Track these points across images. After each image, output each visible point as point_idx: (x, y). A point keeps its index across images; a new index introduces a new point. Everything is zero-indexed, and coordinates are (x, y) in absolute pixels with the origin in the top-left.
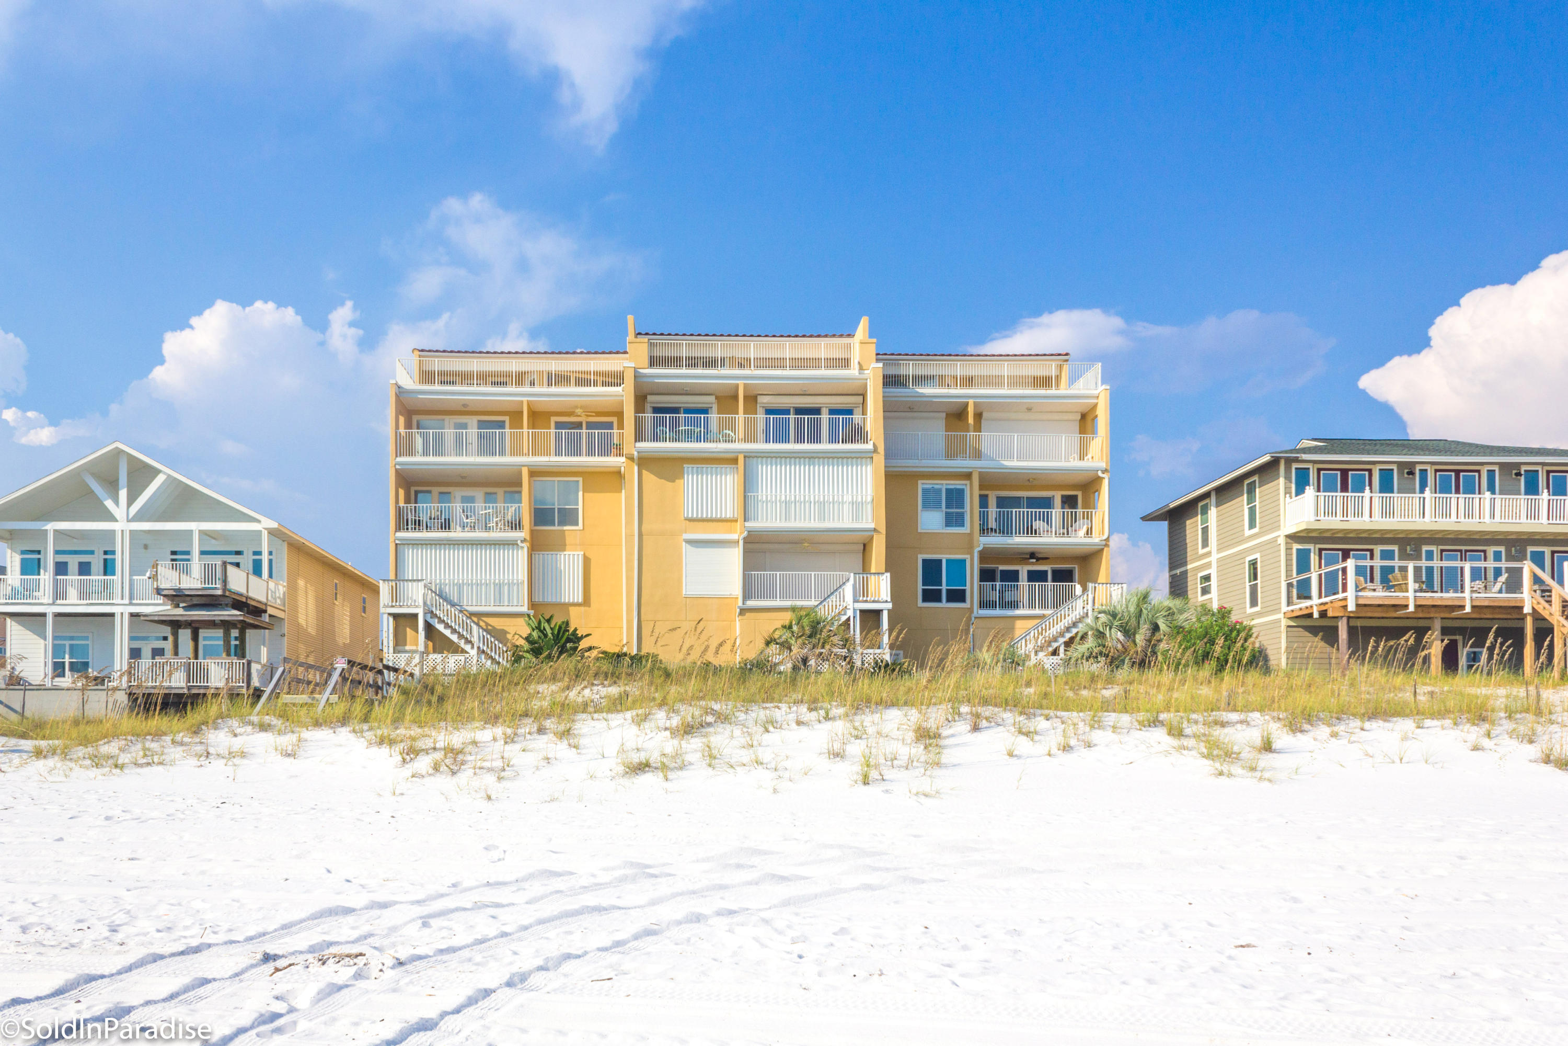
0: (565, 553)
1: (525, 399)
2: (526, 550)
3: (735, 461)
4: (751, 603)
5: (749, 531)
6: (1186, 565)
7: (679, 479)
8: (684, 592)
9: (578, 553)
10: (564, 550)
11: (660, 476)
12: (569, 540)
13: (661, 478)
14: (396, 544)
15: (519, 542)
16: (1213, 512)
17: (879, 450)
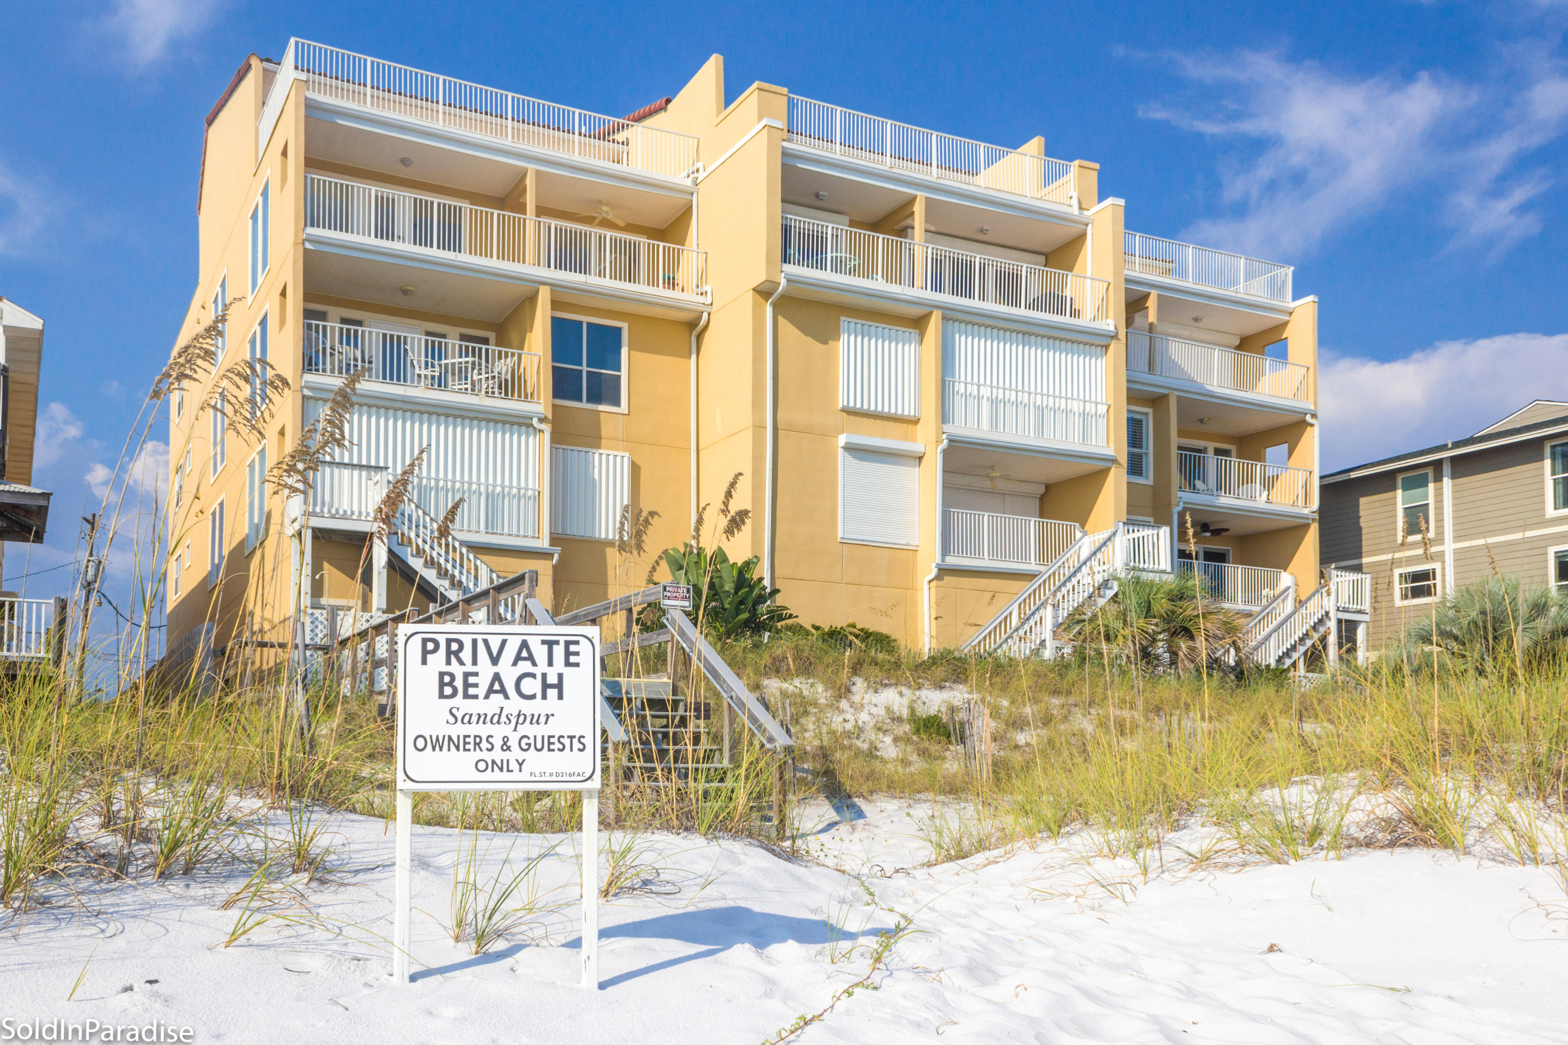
0: (601, 451)
1: (531, 167)
2: (547, 436)
3: (918, 323)
4: (952, 560)
5: (950, 441)
6: (1361, 557)
7: (834, 340)
8: (840, 534)
9: (623, 454)
10: (598, 446)
11: (806, 330)
12: (607, 428)
13: (807, 334)
14: (304, 396)
15: (535, 421)
16: (1447, 482)
17: (1120, 336)
